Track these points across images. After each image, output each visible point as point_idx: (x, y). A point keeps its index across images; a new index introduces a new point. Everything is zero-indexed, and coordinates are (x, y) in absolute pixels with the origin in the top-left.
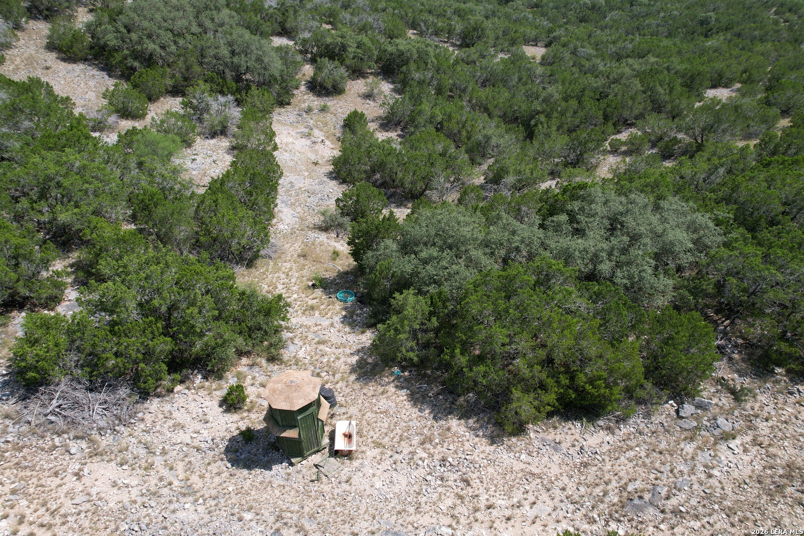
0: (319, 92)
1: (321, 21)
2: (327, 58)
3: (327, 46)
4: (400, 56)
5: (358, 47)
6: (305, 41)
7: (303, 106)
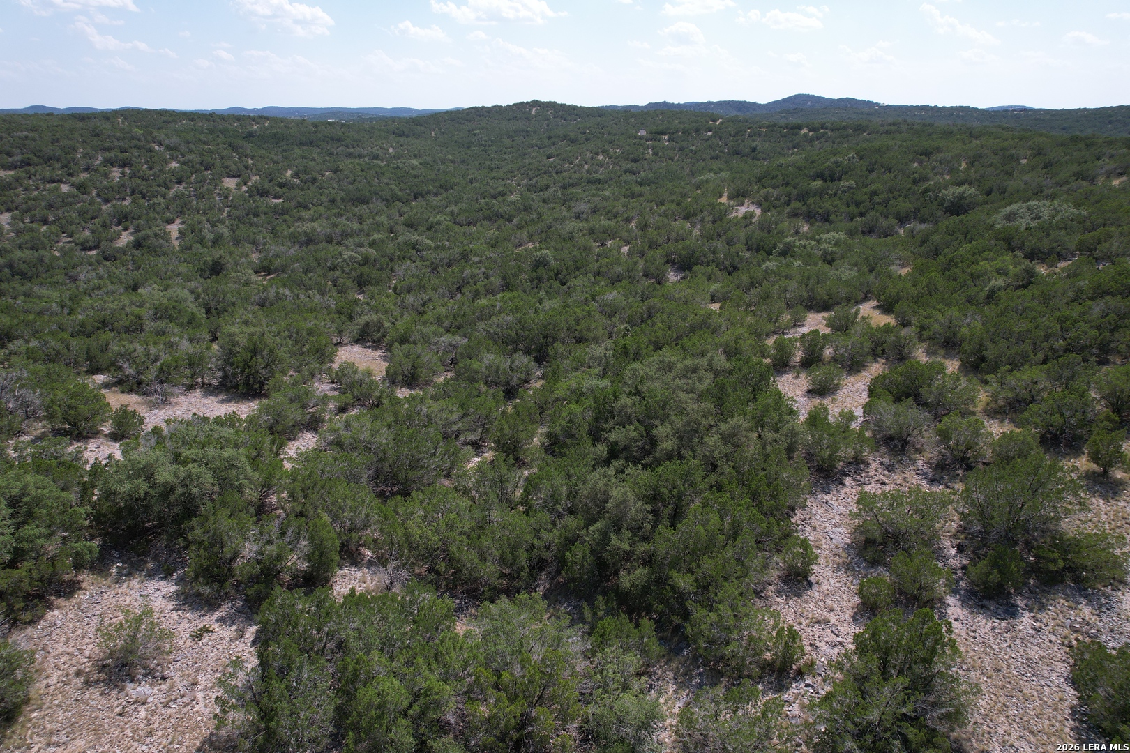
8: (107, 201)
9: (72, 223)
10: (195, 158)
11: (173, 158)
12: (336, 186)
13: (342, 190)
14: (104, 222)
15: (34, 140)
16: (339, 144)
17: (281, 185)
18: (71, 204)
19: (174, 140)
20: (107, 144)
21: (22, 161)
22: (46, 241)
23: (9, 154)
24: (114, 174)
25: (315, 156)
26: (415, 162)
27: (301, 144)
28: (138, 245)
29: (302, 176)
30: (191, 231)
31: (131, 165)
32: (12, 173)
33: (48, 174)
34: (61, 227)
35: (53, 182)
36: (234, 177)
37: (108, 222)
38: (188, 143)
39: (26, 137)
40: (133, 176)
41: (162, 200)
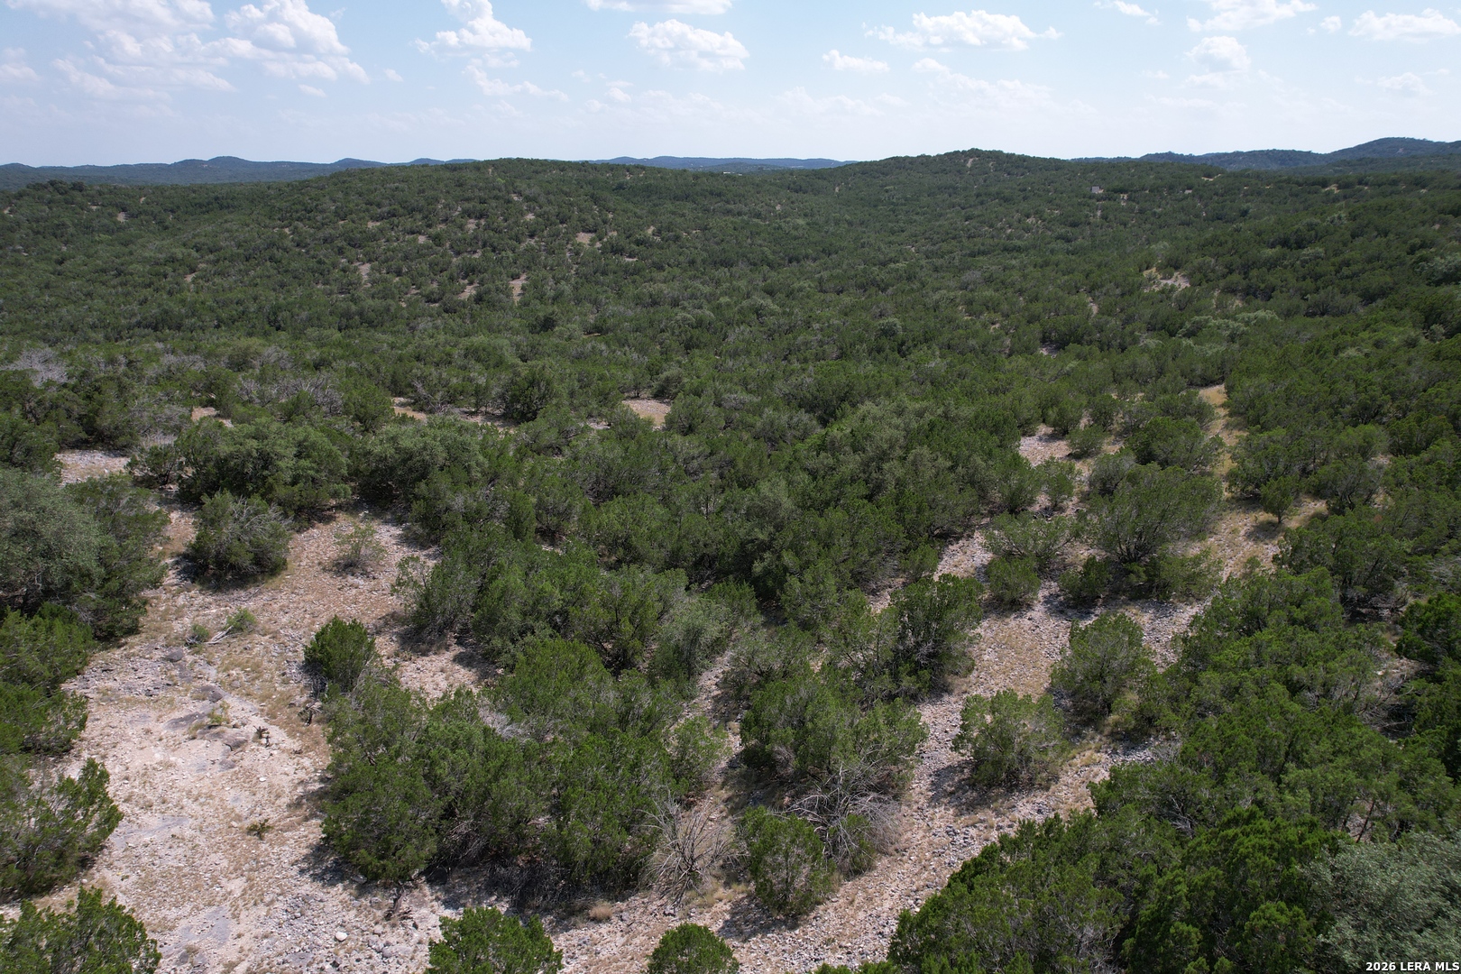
0: (218, 578)
1: (189, 402)
2: (228, 494)
3: (221, 463)
4: (404, 461)
5: (298, 456)
6: (157, 456)
7: (178, 627)
8: (458, 253)
9: (422, 275)
10: (552, 210)
11: (530, 210)
12: (699, 246)
13: (706, 250)
14: (451, 274)
15: (403, 191)
16: (718, 199)
17: (638, 243)
18: (424, 256)
19: (535, 190)
20: (469, 194)
21: (389, 213)
22: (396, 291)
23: (379, 206)
24: (469, 226)
25: (686, 211)
26: (801, 222)
27: (676, 198)
28: (479, 299)
29: (664, 234)
30: (535, 288)
31: (488, 216)
32: (378, 224)
33: (408, 226)
34: (412, 279)
35: (413, 233)
36: (590, 231)
37: (455, 275)
38: (549, 193)
39: (397, 188)
40: (487, 227)
41: (510, 254)
